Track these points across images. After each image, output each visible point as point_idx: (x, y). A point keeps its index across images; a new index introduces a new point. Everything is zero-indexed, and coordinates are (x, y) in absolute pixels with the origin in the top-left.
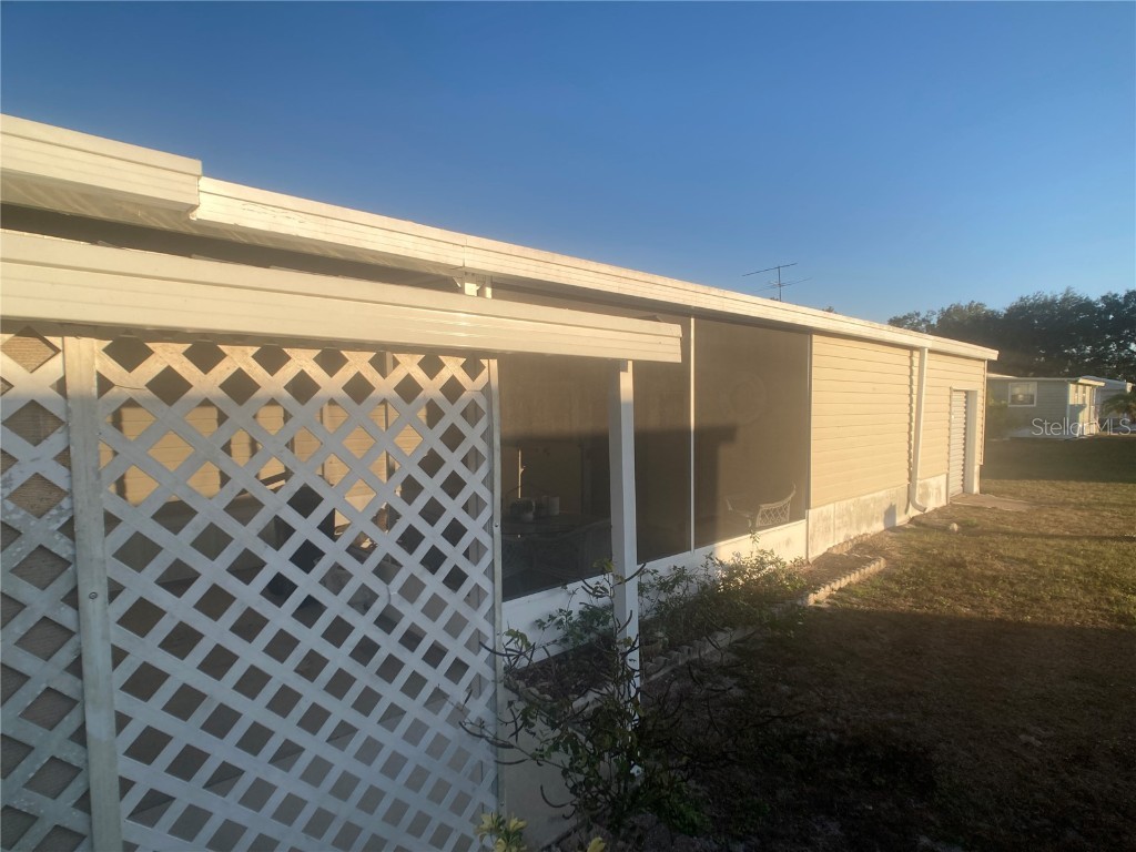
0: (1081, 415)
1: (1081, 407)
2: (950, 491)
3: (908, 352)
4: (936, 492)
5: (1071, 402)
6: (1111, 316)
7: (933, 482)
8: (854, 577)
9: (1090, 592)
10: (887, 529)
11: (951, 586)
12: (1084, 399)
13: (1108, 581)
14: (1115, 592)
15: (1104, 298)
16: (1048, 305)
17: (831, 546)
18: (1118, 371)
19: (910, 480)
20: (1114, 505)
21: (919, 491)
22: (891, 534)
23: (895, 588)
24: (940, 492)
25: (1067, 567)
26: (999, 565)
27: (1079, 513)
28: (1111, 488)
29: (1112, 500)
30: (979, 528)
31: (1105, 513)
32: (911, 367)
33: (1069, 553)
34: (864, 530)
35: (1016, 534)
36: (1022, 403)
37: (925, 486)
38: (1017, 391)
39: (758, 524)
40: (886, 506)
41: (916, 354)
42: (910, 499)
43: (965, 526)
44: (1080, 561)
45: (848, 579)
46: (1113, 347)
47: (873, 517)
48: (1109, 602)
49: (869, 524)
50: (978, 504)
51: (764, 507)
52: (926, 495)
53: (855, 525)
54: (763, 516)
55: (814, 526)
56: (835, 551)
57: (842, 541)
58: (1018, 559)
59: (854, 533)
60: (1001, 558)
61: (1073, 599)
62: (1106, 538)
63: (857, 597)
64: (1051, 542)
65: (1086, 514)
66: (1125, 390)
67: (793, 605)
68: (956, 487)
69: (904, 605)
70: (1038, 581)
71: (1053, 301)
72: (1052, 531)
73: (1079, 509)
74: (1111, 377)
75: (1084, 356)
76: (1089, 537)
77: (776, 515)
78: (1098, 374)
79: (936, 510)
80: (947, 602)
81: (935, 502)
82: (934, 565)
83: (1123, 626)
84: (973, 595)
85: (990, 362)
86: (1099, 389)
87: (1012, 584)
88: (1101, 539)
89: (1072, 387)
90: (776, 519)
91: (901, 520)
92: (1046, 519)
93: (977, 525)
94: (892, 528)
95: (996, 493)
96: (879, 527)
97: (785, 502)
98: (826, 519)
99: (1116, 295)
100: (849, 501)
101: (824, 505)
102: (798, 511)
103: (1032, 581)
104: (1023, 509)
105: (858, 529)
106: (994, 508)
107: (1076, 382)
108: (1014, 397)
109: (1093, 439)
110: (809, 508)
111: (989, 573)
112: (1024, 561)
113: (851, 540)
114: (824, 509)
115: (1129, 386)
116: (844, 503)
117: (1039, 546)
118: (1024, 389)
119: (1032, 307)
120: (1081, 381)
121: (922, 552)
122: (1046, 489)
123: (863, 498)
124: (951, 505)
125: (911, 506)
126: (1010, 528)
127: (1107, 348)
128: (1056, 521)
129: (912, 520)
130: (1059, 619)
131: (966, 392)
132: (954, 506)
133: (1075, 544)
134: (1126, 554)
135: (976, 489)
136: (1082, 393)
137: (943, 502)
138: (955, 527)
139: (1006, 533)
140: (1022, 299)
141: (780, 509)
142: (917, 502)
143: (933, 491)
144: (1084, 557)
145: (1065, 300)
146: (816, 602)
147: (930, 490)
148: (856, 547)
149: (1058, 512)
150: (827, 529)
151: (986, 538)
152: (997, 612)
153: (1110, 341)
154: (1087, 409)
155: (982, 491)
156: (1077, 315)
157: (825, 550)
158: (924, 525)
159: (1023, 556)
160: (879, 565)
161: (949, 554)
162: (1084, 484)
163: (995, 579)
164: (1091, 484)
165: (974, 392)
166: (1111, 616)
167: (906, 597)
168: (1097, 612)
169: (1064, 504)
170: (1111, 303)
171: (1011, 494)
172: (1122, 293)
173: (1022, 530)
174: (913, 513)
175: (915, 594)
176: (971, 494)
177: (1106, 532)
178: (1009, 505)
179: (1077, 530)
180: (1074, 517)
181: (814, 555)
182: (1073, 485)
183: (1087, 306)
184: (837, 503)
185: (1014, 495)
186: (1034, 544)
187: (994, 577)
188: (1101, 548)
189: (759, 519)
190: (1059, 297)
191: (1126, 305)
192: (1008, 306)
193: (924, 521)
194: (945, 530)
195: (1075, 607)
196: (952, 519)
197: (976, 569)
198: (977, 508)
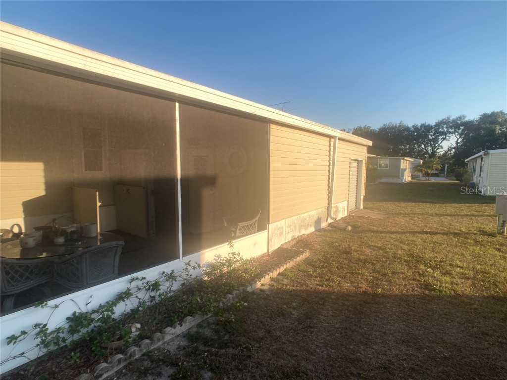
0: (405, 173)
1: (405, 170)
2: (349, 209)
3: (328, 139)
4: (342, 210)
5: (402, 167)
6: (416, 134)
7: (341, 205)
8: (289, 265)
9: (410, 268)
10: (316, 231)
11: (342, 268)
12: (406, 167)
13: (419, 260)
14: (422, 267)
15: (413, 126)
16: (394, 128)
17: (283, 242)
18: (418, 155)
19: (328, 204)
20: (419, 214)
21: (333, 210)
22: (318, 233)
23: (310, 270)
24: (344, 210)
25: (399, 252)
26: (368, 251)
27: (405, 218)
28: (417, 206)
29: (418, 211)
30: (360, 229)
31: (415, 218)
32: (330, 146)
33: (401, 242)
34: (303, 232)
35: (377, 232)
36: (384, 167)
37: (337, 207)
38: (382, 162)
39: (237, 234)
40: (315, 218)
41: (332, 140)
42: (329, 214)
43: (355, 227)
44: (406, 247)
45: (285, 267)
46: (416, 146)
47: (308, 225)
48: (420, 274)
49: (306, 229)
50: (361, 215)
51: (241, 224)
52: (337, 211)
53: (298, 230)
54: (240, 229)
55: (272, 233)
56: (285, 246)
57: (290, 239)
58: (377, 247)
59: (297, 234)
60: (369, 246)
61: (402, 273)
62: (416, 232)
63: (287, 279)
64: (393, 236)
65: (408, 219)
66: (420, 163)
67: (245, 291)
68: (353, 206)
69: (313, 284)
70: (386, 261)
71: (396, 126)
72: (394, 229)
73: (405, 217)
74: (416, 158)
75: (406, 149)
76: (409, 232)
77: (249, 229)
78: (411, 157)
79: (342, 218)
80: (337, 280)
81: (342, 214)
82: (335, 253)
83: (427, 292)
84: (352, 274)
85: (369, 147)
86: (412, 163)
87: (373, 264)
88: (414, 233)
89: (402, 161)
90: (248, 231)
91: (324, 225)
92: (391, 222)
93: (360, 227)
94: (319, 230)
95: (370, 209)
96: (312, 229)
97: (254, 220)
98: (280, 229)
99: (417, 125)
100: (294, 218)
101: (279, 221)
102: (263, 226)
103: (383, 262)
104: (381, 217)
105: (300, 232)
106: (369, 217)
107: (403, 159)
108: (380, 165)
109: (409, 183)
110: (268, 223)
111: (362, 257)
112: (380, 248)
113: (295, 239)
114: (278, 223)
115: (422, 161)
116: (291, 219)
117: (387, 239)
118: (384, 161)
119: (388, 128)
120: (406, 158)
121: (330, 245)
122: (391, 206)
123: (302, 215)
124: (350, 216)
125: (329, 218)
126: (375, 228)
127: (414, 146)
128: (395, 223)
129: (330, 225)
130: (395, 290)
131: (358, 161)
132: (351, 216)
133: (403, 237)
134: (425, 242)
135: (362, 207)
136: (406, 164)
137: (346, 214)
138: (350, 228)
139: (373, 231)
140: (384, 125)
141: (251, 225)
142: (332, 215)
143: (341, 209)
144: (408, 245)
145: (400, 126)
146: (262, 285)
147: (339, 208)
148: (298, 242)
149: (396, 219)
150: (281, 234)
151: (363, 235)
152: (364, 286)
153: (415, 144)
154: (407, 171)
155: (365, 208)
156: (404, 133)
157: (279, 246)
158: (335, 227)
159: (379, 245)
160: (306, 255)
161: (344, 245)
162: (406, 203)
163: (365, 261)
164: (409, 203)
165: (362, 161)
166: (421, 284)
167: (316, 277)
168: (414, 282)
169: (399, 214)
170: (416, 128)
171: (377, 209)
172: (419, 125)
173: (380, 229)
174: (330, 221)
175: (321, 275)
176: (359, 209)
177: (417, 229)
178: (375, 215)
179: (404, 228)
180: (402, 221)
181: (272, 249)
182: (403, 204)
183: (407, 129)
184: (287, 220)
185: (378, 209)
186: (385, 237)
187: (365, 260)
188: (415, 239)
189: (238, 231)
190: (398, 125)
191: (421, 129)
192: (379, 128)
193: (335, 225)
194: (345, 230)
195: (404, 279)
196: (348, 224)
197: (355, 255)
198: (361, 217)
